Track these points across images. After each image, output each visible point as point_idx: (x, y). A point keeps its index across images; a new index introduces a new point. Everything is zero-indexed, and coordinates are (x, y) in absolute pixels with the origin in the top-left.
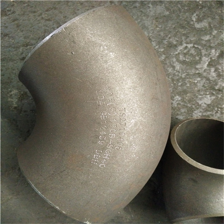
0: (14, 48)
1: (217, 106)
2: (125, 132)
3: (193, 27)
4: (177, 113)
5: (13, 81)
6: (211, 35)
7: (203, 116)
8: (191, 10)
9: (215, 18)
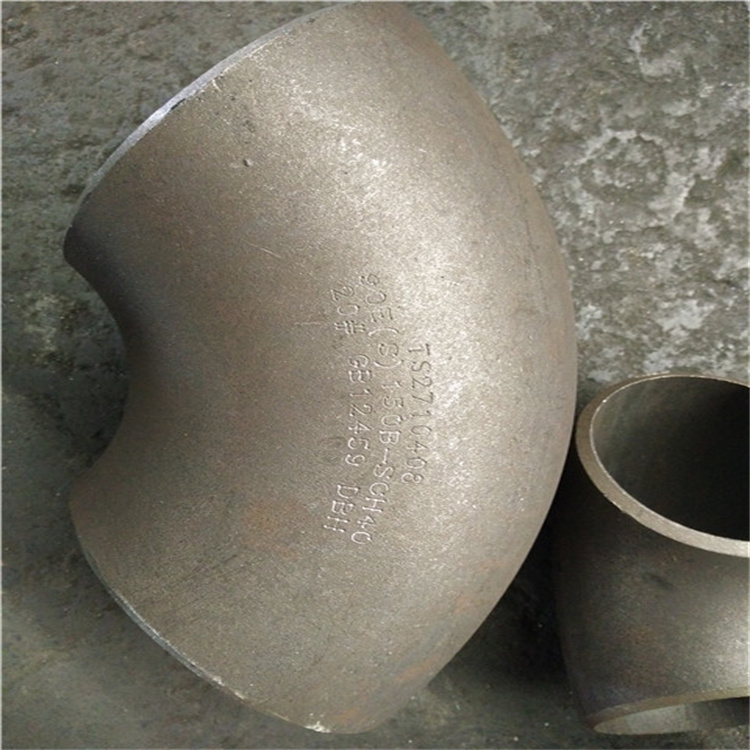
0: (38, 154)
1: (721, 335)
2: (432, 423)
3: (634, 72)
4: (593, 363)
5: (39, 266)
6: (694, 101)
7: (676, 369)
8: (625, 18)
9: (705, 41)
